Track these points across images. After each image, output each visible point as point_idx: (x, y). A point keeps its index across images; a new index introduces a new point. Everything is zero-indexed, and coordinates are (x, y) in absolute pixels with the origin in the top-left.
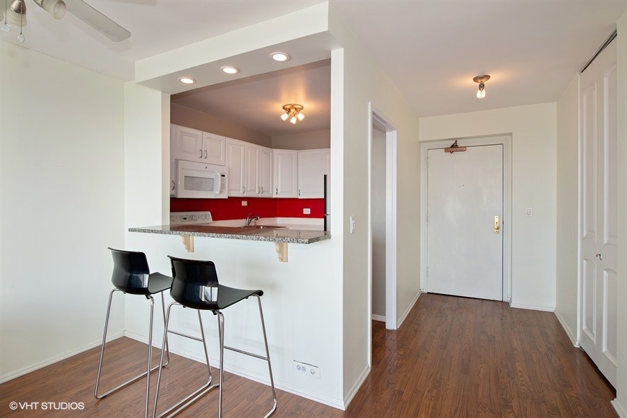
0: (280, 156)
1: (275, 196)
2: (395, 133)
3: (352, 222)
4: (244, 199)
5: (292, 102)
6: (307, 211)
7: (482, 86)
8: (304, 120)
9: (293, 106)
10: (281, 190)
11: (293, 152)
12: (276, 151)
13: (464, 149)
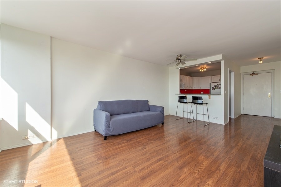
0: (195, 79)
1: (194, 89)
2: (234, 73)
3: (225, 92)
4: (186, 89)
5: (203, 67)
6: (202, 93)
7: (261, 60)
8: (206, 71)
9: (203, 68)
10: (195, 87)
11: (199, 78)
12: (194, 78)
13: (257, 74)
